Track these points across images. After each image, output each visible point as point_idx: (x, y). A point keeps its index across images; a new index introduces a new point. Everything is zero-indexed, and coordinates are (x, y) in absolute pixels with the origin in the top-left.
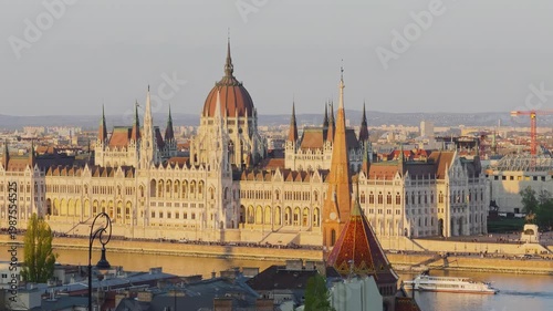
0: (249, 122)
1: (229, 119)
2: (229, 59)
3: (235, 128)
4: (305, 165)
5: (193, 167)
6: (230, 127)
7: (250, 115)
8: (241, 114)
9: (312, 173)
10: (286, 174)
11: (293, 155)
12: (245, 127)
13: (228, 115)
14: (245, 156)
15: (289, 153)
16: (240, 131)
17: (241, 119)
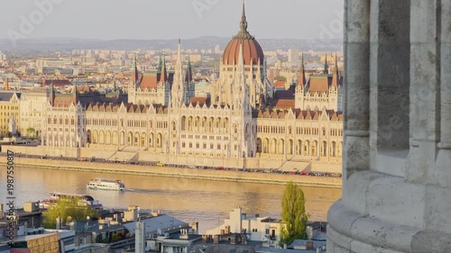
0: (261, 69)
1: (246, 66)
2: (244, 17)
3: (250, 74)
4: (312, 106)
5: (212, 106)
6: (246, 73)
7: (262, 63)
8: (254, 63)
9: (320, 113)
10: (297, 112)
11: (303, 97)
12: (258, 74)
13: (244, 63)
14: (258, 97)
15: (299, 94)
16: (254, 77)
17: (255, 66)
